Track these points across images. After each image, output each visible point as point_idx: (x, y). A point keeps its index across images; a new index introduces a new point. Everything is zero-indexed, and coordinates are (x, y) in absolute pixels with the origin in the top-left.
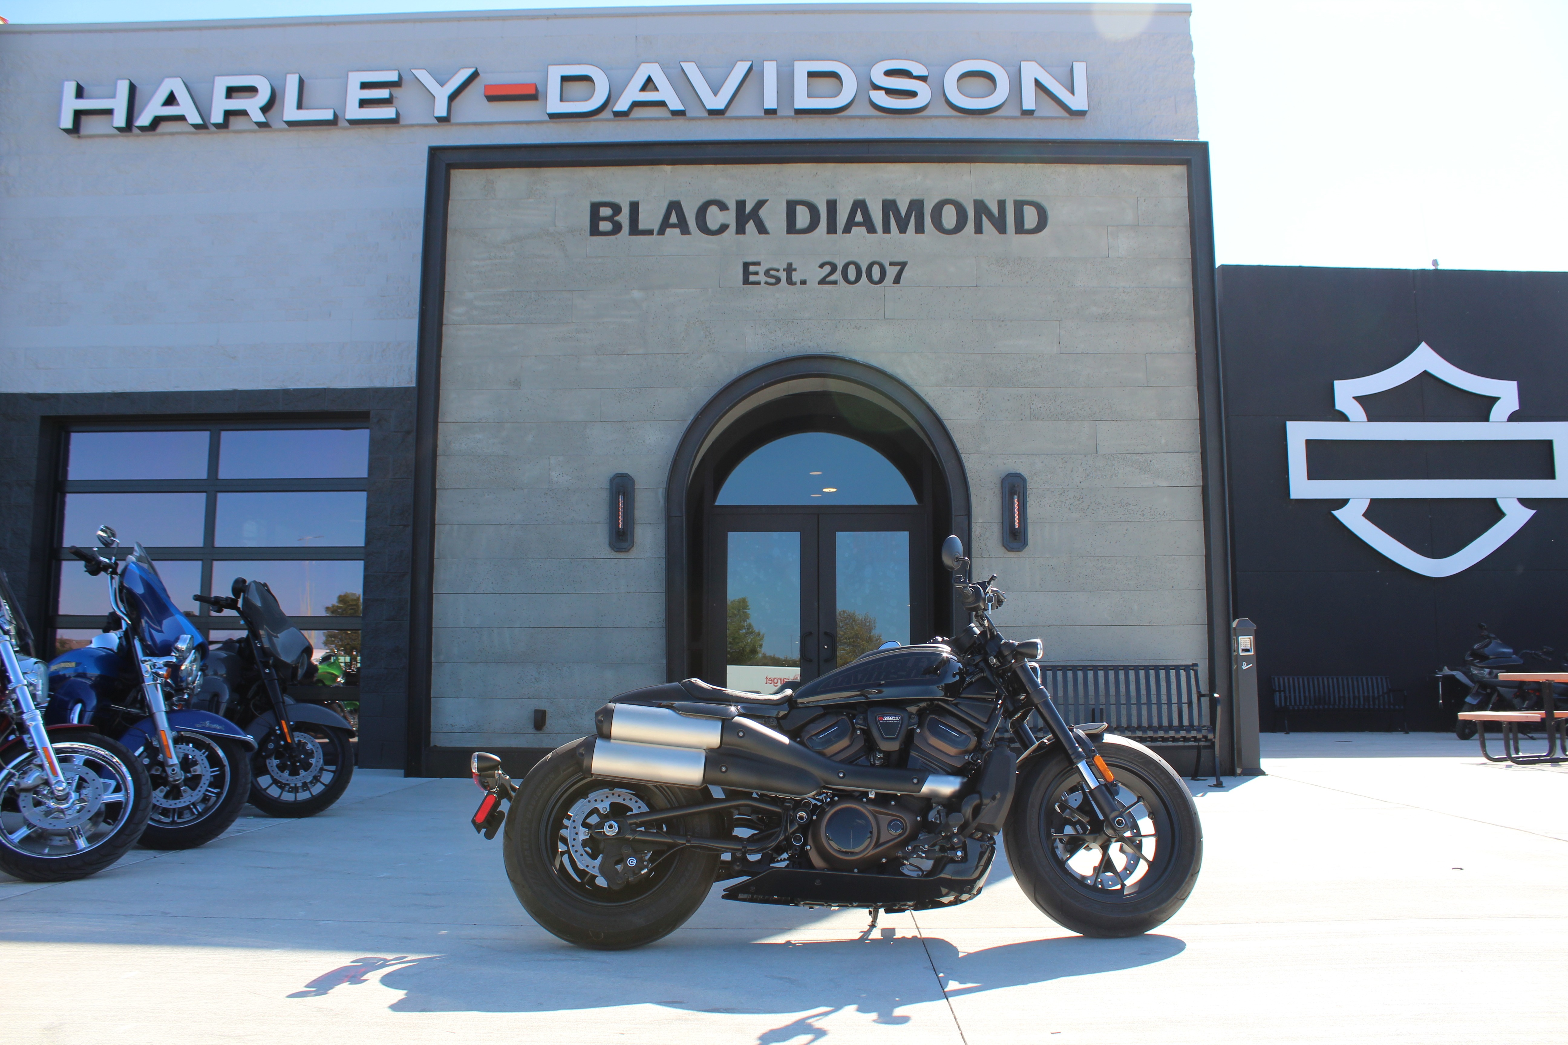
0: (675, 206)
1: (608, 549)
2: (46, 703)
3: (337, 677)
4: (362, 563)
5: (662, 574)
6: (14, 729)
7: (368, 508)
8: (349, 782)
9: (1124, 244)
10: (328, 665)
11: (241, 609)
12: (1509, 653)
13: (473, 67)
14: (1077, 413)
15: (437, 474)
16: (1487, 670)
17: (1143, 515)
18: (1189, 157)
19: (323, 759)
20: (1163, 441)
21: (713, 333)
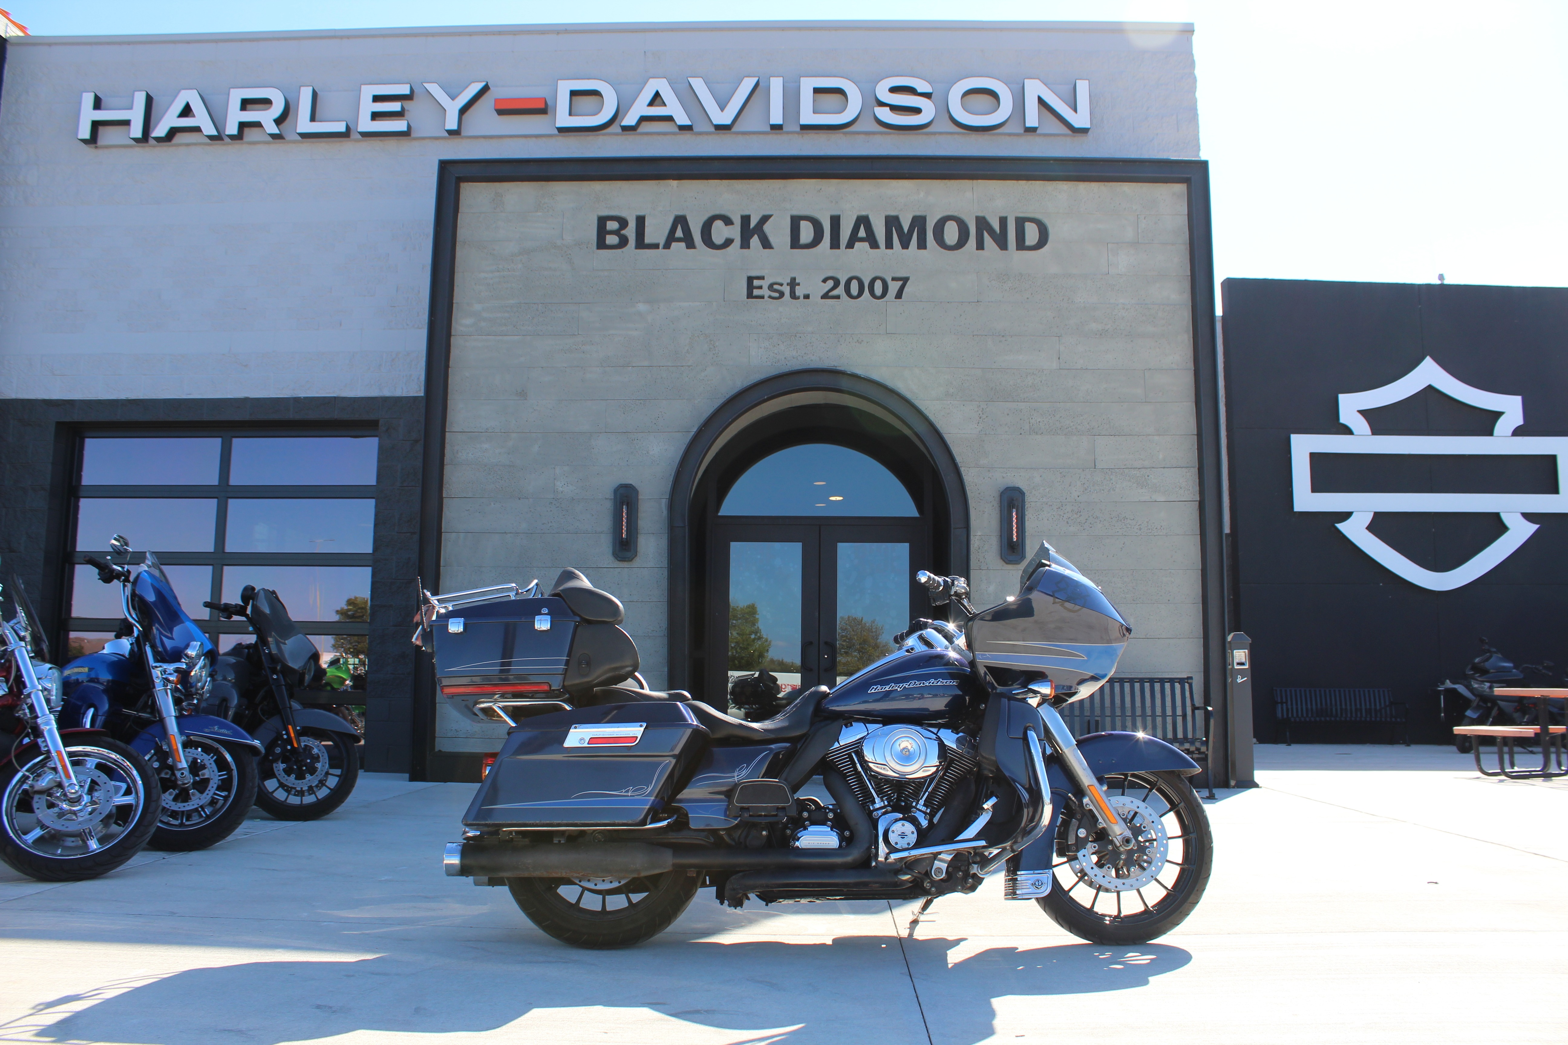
0: (681, 221)
1: (611, 558)
2: (59, 706)
3: (345, 680)
4: (370, 569)
5: (665, 584)
6: (28, 732)
7: (376, 515)
8: (354, 786)
9: (1124, 261)
10: (336, 669)
11: (250, 616)
12: (1509, 667)
13: (484, 82)
14: (1076, 428)
15: (444, 482)
16: (1488, 684)
17: (1140, 529)
18: (1189, 176)
19: (329, 764)
20: (1161, 457)
21: (717, 346)
